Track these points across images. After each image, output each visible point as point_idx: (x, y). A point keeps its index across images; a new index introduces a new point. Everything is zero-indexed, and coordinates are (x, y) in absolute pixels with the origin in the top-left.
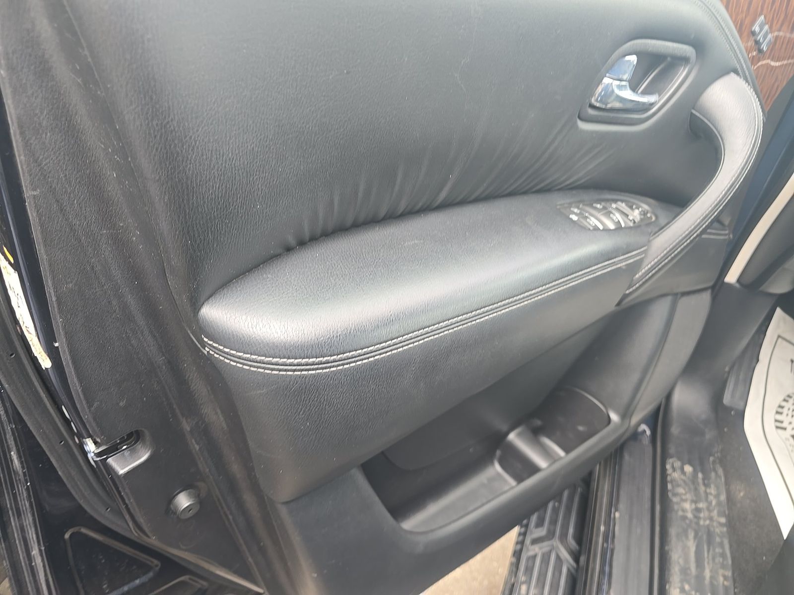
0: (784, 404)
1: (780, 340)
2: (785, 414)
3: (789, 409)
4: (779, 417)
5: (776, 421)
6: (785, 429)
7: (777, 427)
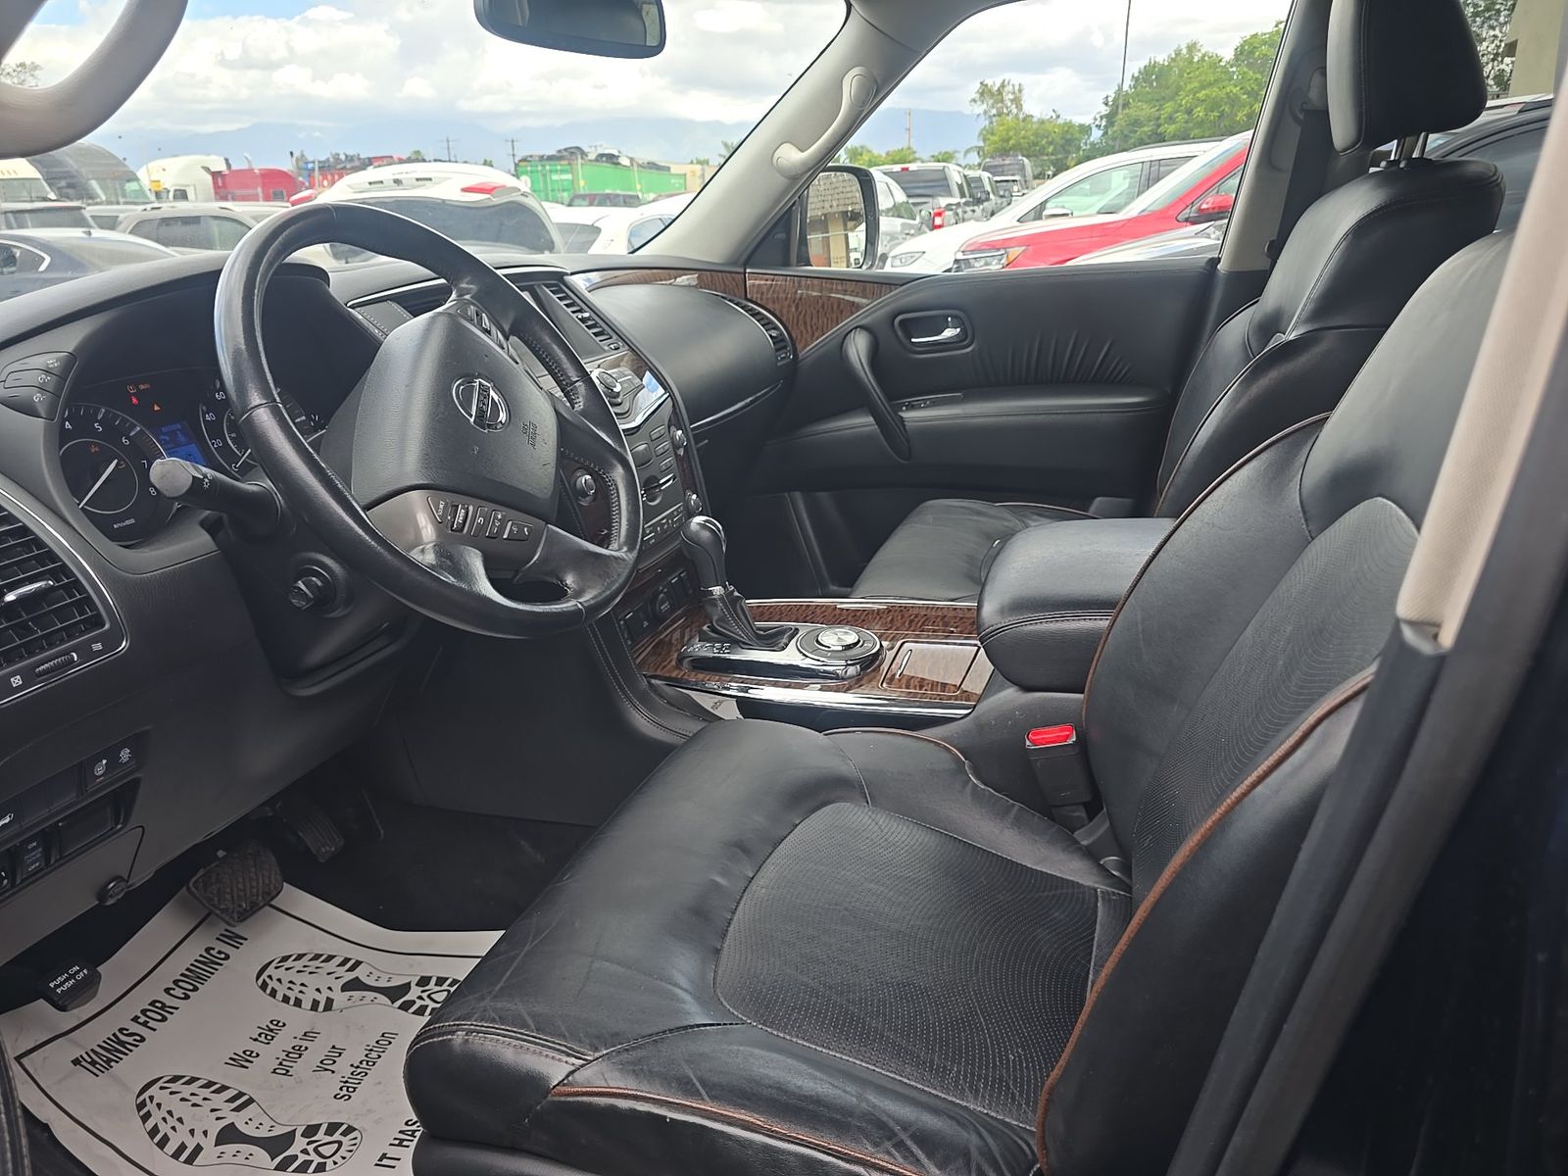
0: (150, 1124)
1: (24, 1061)
2: (171, 1133)
3: (164, 1119)
4: (171, 1147)
5: (176, 1155)
6: (198, 1149)
7: (190, 1161)
